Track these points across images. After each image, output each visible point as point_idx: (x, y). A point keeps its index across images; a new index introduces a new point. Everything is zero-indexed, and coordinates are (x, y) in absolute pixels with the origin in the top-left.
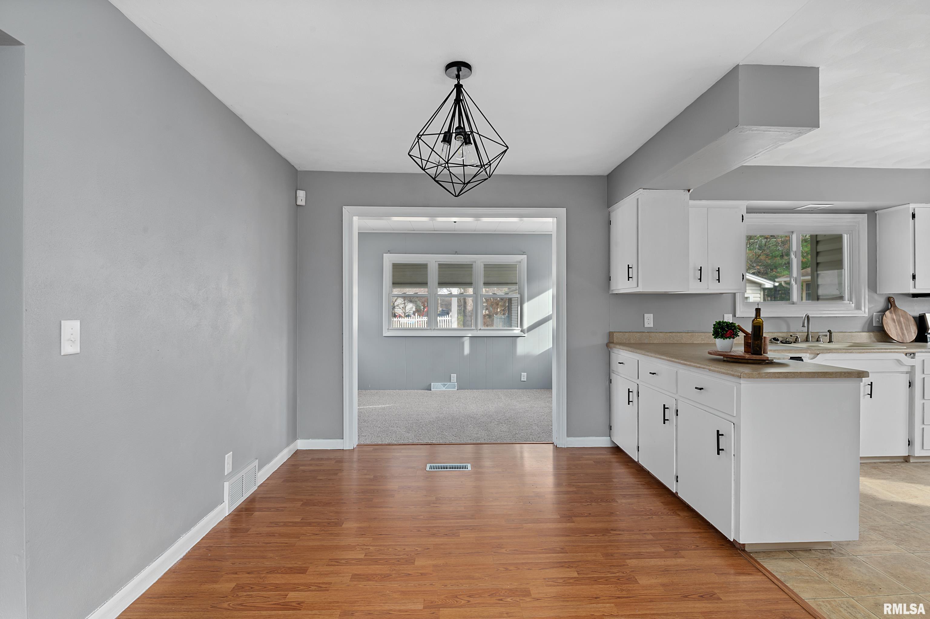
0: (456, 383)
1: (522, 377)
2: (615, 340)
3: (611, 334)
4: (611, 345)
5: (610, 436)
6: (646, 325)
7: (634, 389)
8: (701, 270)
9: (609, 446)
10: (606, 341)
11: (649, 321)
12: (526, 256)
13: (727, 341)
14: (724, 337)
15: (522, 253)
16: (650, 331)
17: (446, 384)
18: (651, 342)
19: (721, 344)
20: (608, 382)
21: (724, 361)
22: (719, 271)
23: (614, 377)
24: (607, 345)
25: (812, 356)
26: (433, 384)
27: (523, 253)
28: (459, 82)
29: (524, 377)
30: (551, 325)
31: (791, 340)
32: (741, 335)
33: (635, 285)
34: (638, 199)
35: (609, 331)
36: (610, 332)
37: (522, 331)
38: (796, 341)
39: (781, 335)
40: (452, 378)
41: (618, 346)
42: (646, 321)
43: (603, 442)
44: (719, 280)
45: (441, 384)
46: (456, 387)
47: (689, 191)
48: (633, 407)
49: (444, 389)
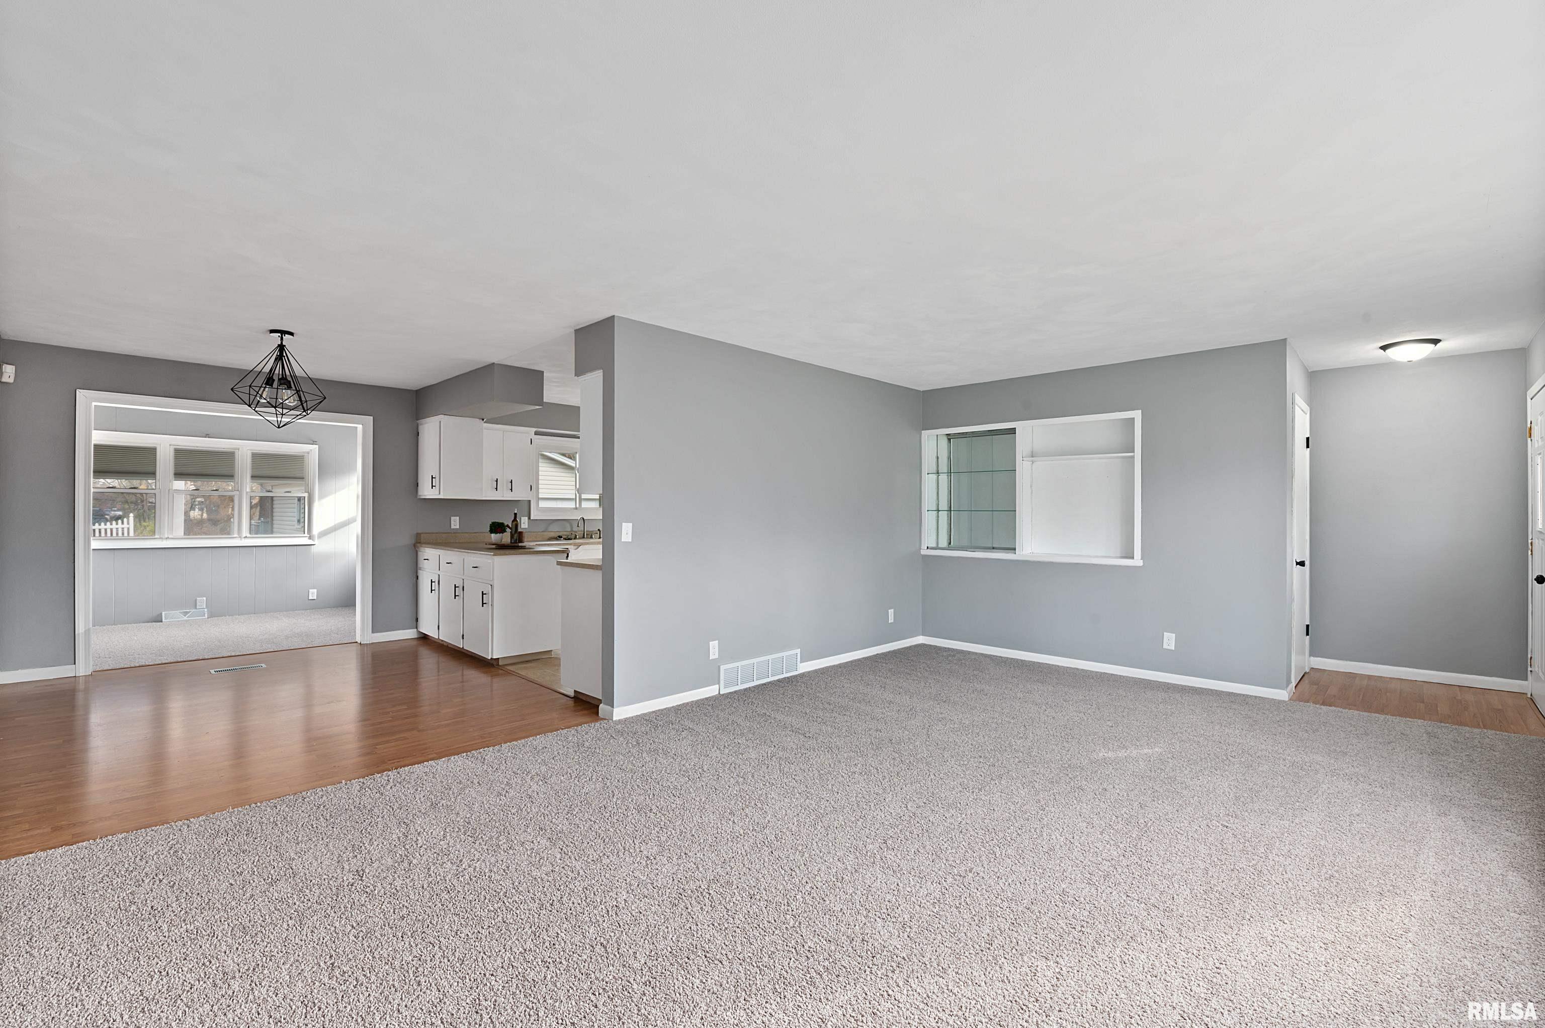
0: (206, 610)
1: (310, 595)
2: (422, 540)
3: (418, 535)
4: (418, 545)
5: (417, 628)
6: (453, 527)
7: (436, 579)
8: (497, 481)
9: (416, 637)
10: (413, 542)
11: (455, 523)
12: (317, 446)
13: (499, 535)
14: (496, 533)
15: (312, 443)
16: (456, 532)
17: (189, 612)
18: (457, 541)
19: (494, 537)
20: (415, 579)
21: (496, 549)
22: (511, 482)
23: (420, 573)
24: (415, 545)
25: (576, 547)
26: (166, 614)
27: (314, 443)
28: (282, 343)
29: (313, 594)
30: (357, 528)
31: (571, 537)
32: (508, 530)
33: (438, 493)
34: (440, 422)
35: (415, 533)
36: (417, 534)
37: (310, 538)
38: (575, 538)
39: (565, 533)
40: (198, 604)
41: (424, 545)
42: (452, 522)
43: (409, 634)
44: (511, 490)
45: (180, 612)
46: (206, 615)
47: (483, 420)
48: (435, 593)
49: (185, 618)
